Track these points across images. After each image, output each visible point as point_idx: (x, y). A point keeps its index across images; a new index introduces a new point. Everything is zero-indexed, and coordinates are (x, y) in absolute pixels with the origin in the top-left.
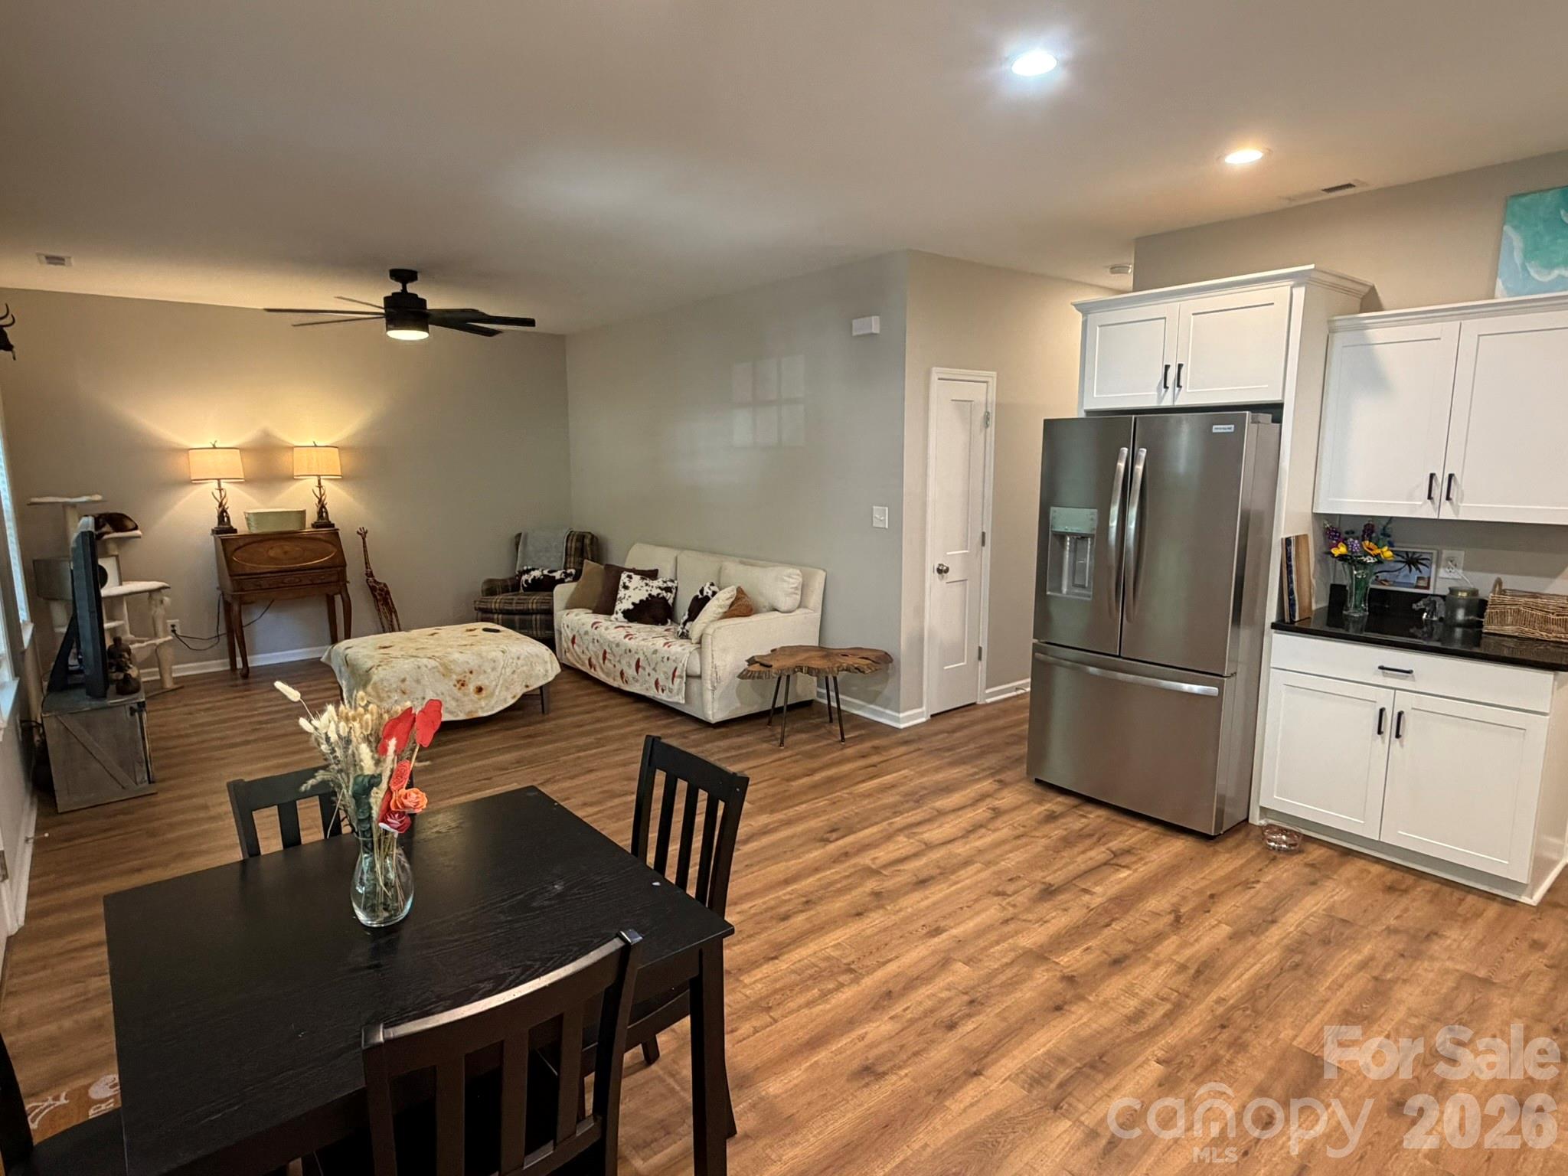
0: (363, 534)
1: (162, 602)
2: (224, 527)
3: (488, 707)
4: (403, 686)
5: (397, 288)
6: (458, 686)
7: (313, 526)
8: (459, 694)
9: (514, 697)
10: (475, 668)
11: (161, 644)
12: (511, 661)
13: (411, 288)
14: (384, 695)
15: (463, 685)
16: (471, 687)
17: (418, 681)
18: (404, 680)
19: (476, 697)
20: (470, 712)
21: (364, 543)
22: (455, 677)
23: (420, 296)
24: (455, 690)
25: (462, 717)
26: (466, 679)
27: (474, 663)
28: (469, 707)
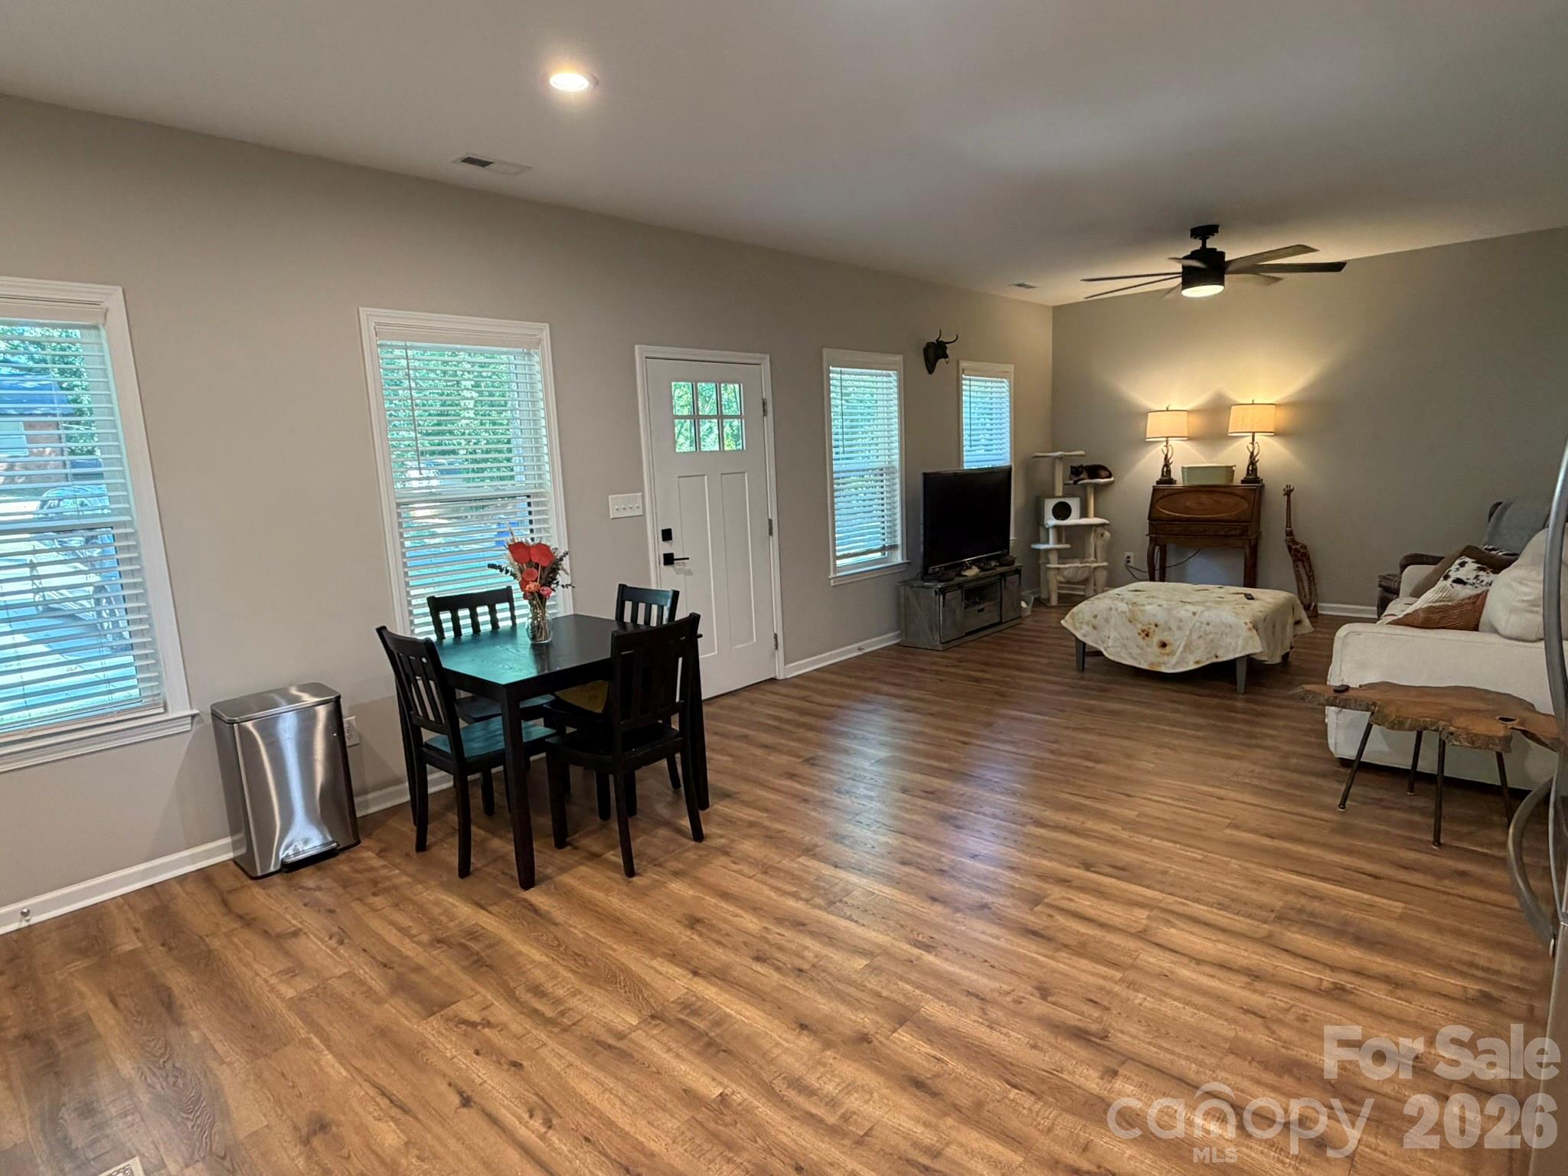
0: (1288, 493)
1: (1102, 535)
2: (1166, 478)
3: (1171, 665)
4: (1094, 622)
5: (1197, 245)
6: (1143, 635)
7: (1243, 482)
8: (1142, 643)
9: (1197, 662)
10: (1161, 623)
11: (1096, 568)
12: (1198, 624)
13: (1210, 244)
14: (1078, 625)
15: (1147, 635)
16: (1156, 639)
17: (1107, 621)
18: (1095, 617)
19: (1158, 650)
20: (1152, 664)
21: (1289, 501)
22: (1139, 626)
23: (1219, 250)
24: (1139, 639)
25: (1144, 666)
26: (1151, 631)
27: (1161, 617)
28: (1152, 659)
